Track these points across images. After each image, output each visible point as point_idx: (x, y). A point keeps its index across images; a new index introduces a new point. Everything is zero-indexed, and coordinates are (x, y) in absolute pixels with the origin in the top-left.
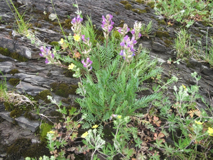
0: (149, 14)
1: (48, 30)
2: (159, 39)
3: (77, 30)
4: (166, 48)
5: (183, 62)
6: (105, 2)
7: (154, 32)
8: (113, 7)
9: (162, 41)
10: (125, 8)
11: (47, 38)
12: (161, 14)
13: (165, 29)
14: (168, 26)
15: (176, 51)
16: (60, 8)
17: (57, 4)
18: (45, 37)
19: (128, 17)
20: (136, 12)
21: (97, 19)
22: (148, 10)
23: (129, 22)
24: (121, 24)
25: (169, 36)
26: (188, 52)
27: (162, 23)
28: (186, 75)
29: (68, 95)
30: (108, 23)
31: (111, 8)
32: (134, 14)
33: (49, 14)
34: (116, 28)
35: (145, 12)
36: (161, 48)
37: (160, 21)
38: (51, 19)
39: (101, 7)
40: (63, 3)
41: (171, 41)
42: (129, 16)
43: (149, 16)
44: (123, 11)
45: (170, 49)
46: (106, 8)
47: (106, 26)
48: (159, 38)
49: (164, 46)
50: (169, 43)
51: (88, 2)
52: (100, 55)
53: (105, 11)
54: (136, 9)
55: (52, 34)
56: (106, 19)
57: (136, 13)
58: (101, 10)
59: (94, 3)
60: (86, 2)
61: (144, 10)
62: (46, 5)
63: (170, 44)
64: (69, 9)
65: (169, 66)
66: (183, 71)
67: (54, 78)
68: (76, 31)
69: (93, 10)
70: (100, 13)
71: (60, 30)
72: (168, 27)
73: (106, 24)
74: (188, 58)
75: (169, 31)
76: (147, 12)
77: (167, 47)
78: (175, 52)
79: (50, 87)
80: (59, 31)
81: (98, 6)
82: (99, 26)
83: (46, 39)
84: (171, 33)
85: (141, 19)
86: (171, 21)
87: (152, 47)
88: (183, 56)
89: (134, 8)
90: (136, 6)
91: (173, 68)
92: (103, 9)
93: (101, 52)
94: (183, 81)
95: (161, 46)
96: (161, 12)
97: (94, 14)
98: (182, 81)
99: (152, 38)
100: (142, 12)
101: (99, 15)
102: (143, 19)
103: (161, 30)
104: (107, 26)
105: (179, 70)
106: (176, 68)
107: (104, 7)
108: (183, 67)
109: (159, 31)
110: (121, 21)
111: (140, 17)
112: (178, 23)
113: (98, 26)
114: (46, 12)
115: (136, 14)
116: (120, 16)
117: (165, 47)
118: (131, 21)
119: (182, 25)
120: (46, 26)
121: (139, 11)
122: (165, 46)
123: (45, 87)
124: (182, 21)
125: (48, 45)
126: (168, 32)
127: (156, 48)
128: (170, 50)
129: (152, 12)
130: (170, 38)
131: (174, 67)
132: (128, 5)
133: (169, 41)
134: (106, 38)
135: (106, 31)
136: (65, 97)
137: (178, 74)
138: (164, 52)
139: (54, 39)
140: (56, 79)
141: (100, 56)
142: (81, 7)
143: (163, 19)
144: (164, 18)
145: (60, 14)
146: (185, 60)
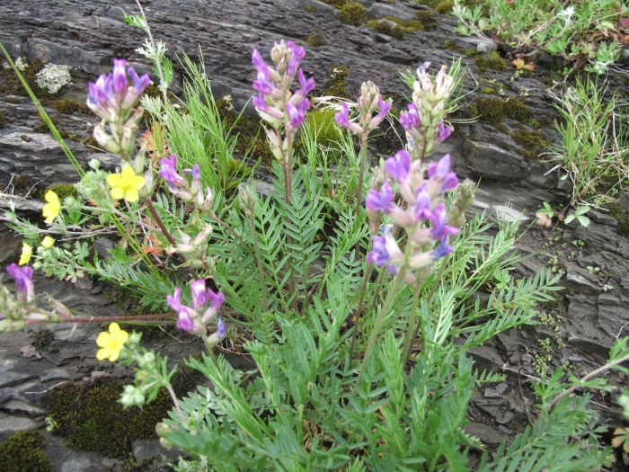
0: (434, 33)
1: (29, 135)
2: (493, 128)
3: (124, 140)
4: (524, 164)
5: (599, 216)
6: (261, 4)
7: (468, 105)
8: (297, 17)
9: (505, 136)
10: (342, 18)
11: (24, 174)
12: (484, 31)
13: (509, 87)
14: (517, 74)
15: (563, 172)
16: (83, 41)
17: (70, 24)
18: (14, 169)
19: (358, 50)
20: (386, 30)
21: (237, 69)
22: (430, 20)
23: (365, 71)
24: (335, 81)
25: (529, 115)
26: (612, 170)
27: (491, 64)
28: (624, 269)
29: (129, 443)
30: (284, 84)
31: (286, 22)
32: (379, 40)
33: (35, 66)
34: (317, 99)
35: (418, 28)
36: (504, 165)
37: (485, 58)
38: (47, 89)
39: (247, 23)
40: (94, 20)
41: (540, 130)
42: (360, 47)
43: (435, 41)
44: (335, 32)
45: (542, 165)
46: (266, 25)
47: (276, 99)
48: (492, 124)
49: (516, 156)
50: (536, 140)
51: (197, 5)
52: (260, 240)
53: (264, 36)
54: (383, 20)
55: (48, 151)
56: (270, 69)
57: (386, 33)
58: (247, 32)
59: (220, 10)
60: (186, 7)
61: (414, 19)
62: (23, 32)
63: (538, 147)
64: (118, 42)
65: (543, 236)
66: (604, 253)
67: (65, 353)
68: (120, 145)
69: (216, 36)
70: (246, 45)
71: (84, 129)
72: (516, 80)
73: (275, 91)
74: (616, 196)
75: (526, 94)
76: (427, 29)
77: (526, 158)
78: (564, 178)
79: (43, 411)
80: (80, 137)
81: (236, 21)
82: (246, 98)
83: (22, 178)
84: (536, 101)
85: (410, 57)
86: (524, 55)
87: (471, 164)
88: (596, 187)
89: (374, 18)
90: (382, 8)
91: (561, 241)
92: (258, 27)
93: (262, 227)
94: (619, 297)
95: (505, 159)
96: (483, 24)
97: (221, 53)
98: (616, 300)
99: (464, 125)
100: (408, 29)
101: (241, 53)
102: (418, 55)
103: (495, 92)
104: (281, 103)
105: (588, 248)
106: (575, 243)
107: (258, 21)
108: (601, 236)
109: (488, 96)
110: (335, 70)
111: (404, 50)
112: (551, 60)
113: (241, 101)
114: (24, 62)
115: (386, 37)
116: (326, 50)
117: (520, 161)
118: (374, 64)
119: (570, 64)
120: (27, 118)
121: (395, 24)
122: (521, 158)
123: (18, 413)
124: (568, 50)
125: (31, 202)
126: (523, 99)
127: (483, 166)
128: (543, 169)
129: (445, 27)
130: (533, 121)
131: (566, 235)
132: (351, 6)
133: (534, 134)
134: (283, 159)
135: (276, 126)
136: (117, 457)
137: (590, 268)
138: (518, 180)
139: (57, 172)
140: (72, 359)
141: (260, 246)
142: (168, 29)
143: (492, 50)
144: (495, 46)
145: (82, 62)
146: (608, 205)
